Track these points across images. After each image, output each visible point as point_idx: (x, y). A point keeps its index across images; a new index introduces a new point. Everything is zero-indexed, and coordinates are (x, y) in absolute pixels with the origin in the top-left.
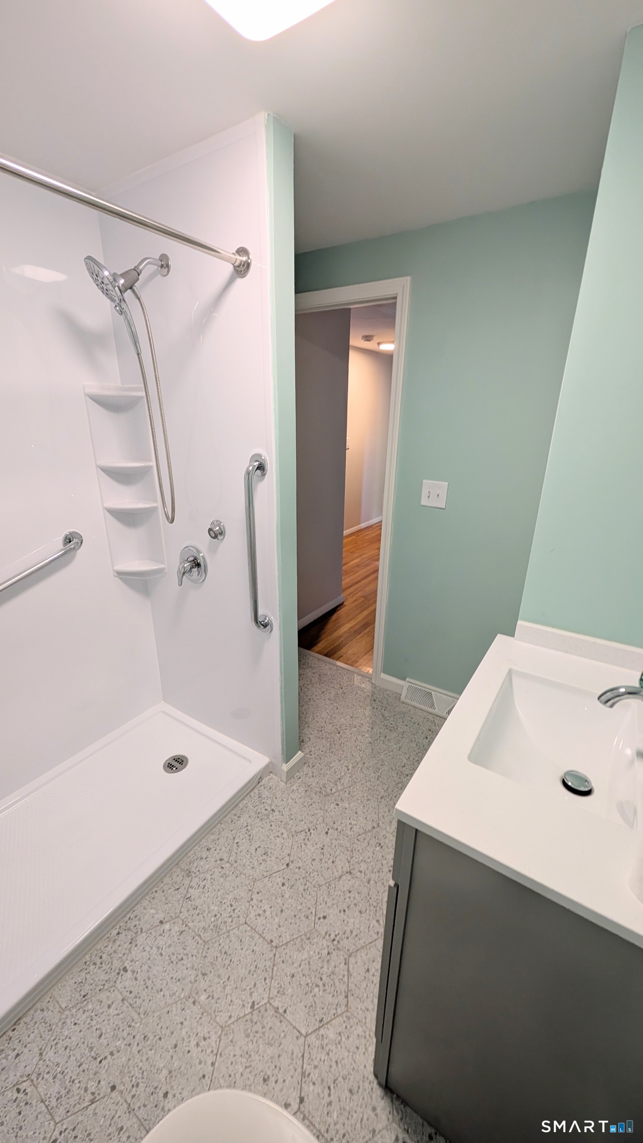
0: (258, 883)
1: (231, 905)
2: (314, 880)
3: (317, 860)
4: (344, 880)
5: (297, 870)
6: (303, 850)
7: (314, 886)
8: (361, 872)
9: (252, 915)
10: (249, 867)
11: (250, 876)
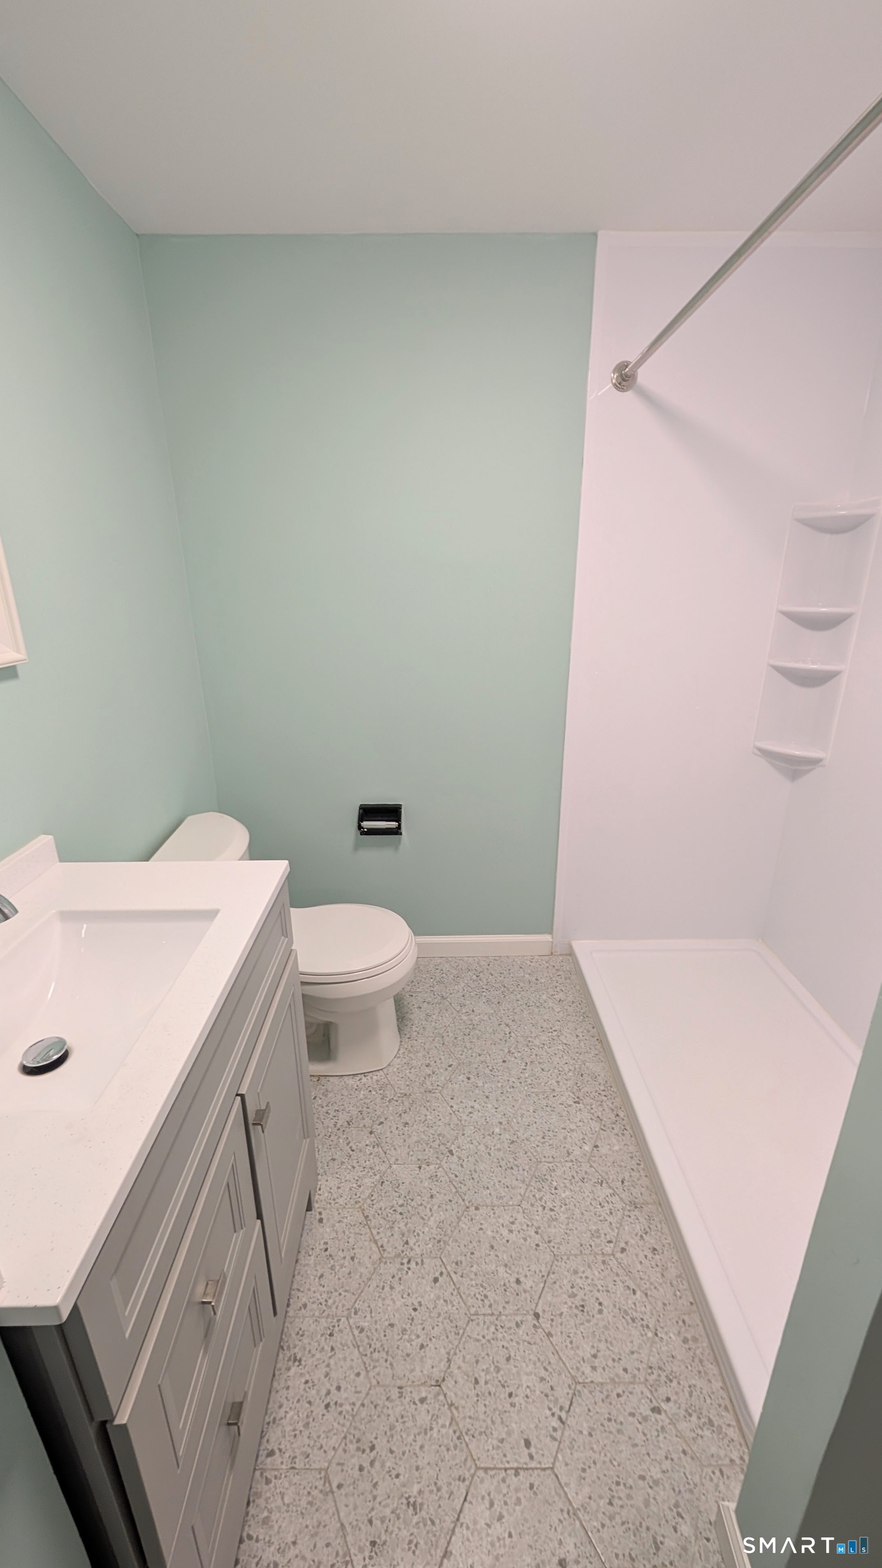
0: (548, 1257)
1: (551, 1210)
2: (485, 1322)
3: (502, 1363)
4: (441, 1360)
5: (518, 1319)
6: (538, 1364)
7: (476, 1314)
8: (423, 1400)
9: (520, 1217)
10: (582, 1269)
11: (568, 1259)
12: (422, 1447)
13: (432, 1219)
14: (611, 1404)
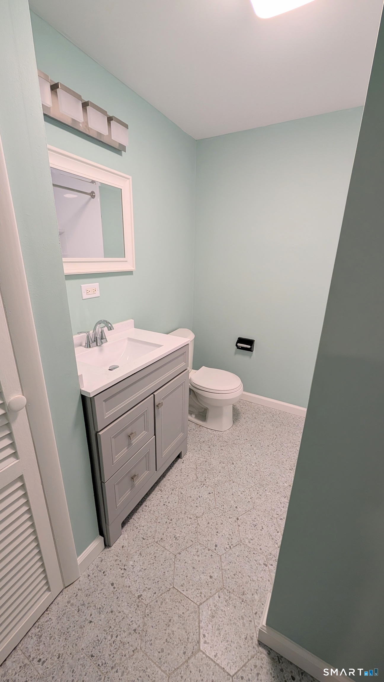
0: (251, 507)
1: (260, 495)
2: (219, 511)
3: (219, 524)
4: (201, 513)
5: (231, 516)
6: (231, 530)
7: (218, 508)
8: (190, 518)
9: (247, 491)
10: (262, 516)
11: (258, 511)
12: (185, 528)
13: (217, 478)
14: (250, 554)
